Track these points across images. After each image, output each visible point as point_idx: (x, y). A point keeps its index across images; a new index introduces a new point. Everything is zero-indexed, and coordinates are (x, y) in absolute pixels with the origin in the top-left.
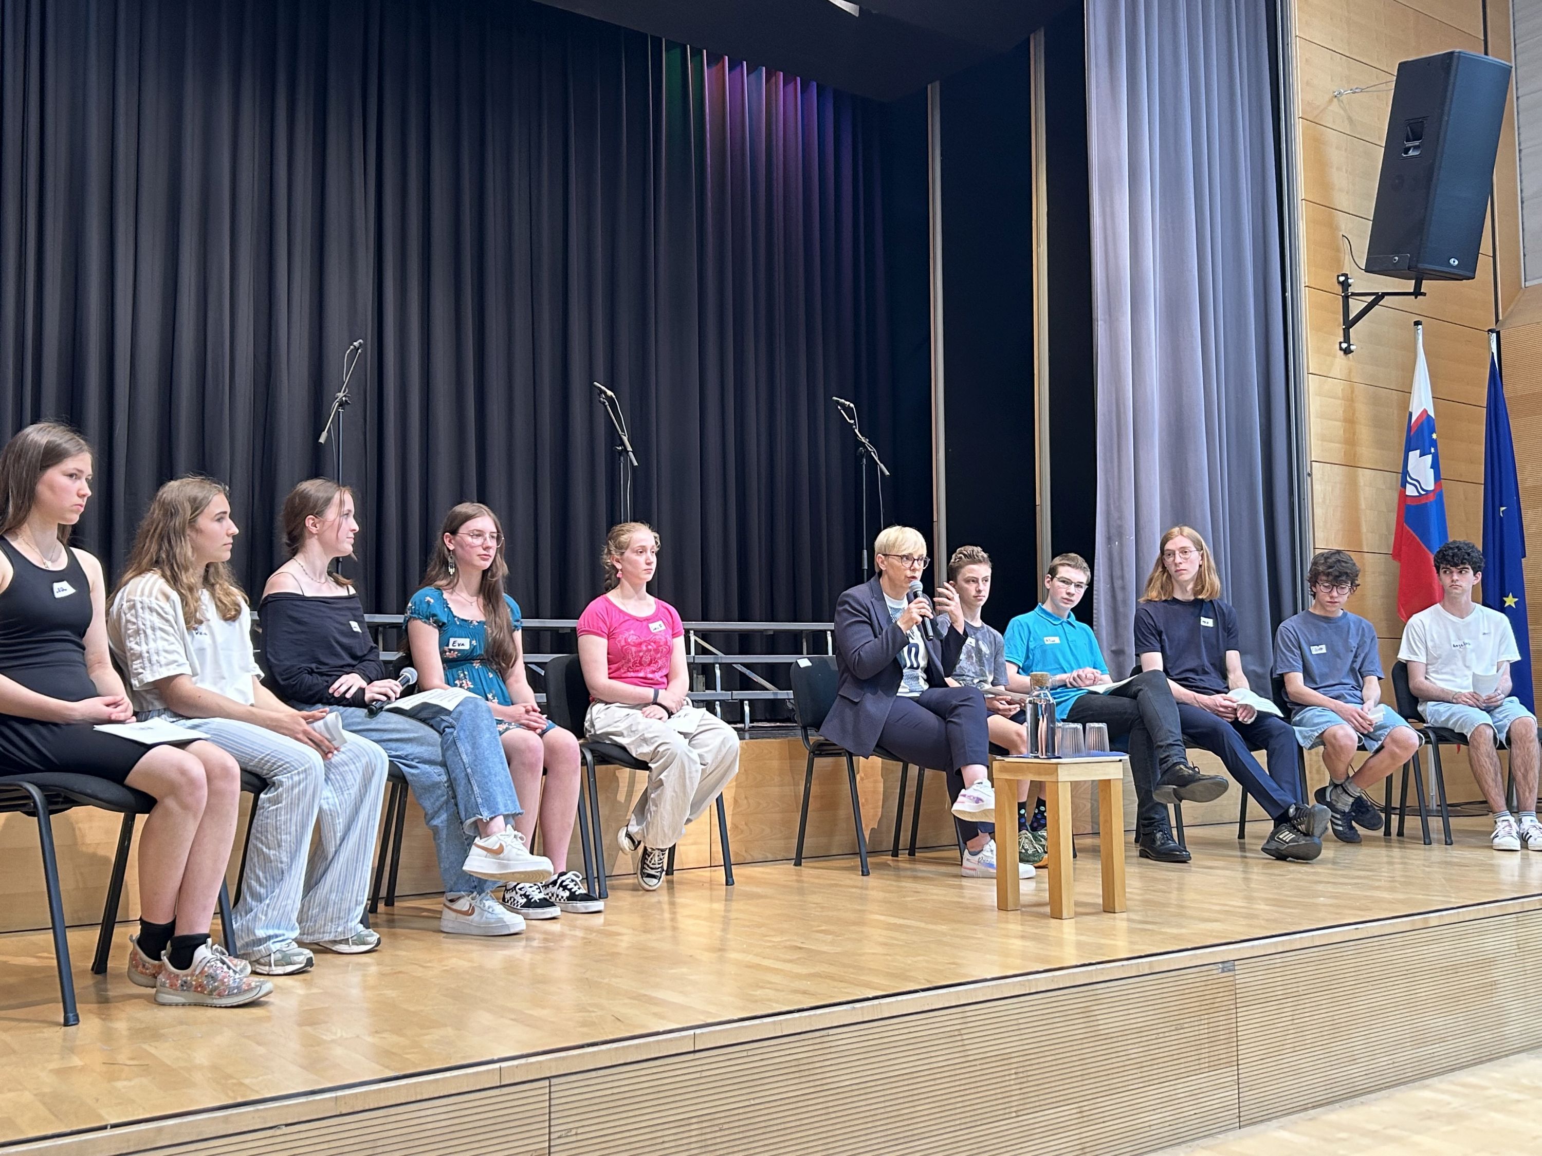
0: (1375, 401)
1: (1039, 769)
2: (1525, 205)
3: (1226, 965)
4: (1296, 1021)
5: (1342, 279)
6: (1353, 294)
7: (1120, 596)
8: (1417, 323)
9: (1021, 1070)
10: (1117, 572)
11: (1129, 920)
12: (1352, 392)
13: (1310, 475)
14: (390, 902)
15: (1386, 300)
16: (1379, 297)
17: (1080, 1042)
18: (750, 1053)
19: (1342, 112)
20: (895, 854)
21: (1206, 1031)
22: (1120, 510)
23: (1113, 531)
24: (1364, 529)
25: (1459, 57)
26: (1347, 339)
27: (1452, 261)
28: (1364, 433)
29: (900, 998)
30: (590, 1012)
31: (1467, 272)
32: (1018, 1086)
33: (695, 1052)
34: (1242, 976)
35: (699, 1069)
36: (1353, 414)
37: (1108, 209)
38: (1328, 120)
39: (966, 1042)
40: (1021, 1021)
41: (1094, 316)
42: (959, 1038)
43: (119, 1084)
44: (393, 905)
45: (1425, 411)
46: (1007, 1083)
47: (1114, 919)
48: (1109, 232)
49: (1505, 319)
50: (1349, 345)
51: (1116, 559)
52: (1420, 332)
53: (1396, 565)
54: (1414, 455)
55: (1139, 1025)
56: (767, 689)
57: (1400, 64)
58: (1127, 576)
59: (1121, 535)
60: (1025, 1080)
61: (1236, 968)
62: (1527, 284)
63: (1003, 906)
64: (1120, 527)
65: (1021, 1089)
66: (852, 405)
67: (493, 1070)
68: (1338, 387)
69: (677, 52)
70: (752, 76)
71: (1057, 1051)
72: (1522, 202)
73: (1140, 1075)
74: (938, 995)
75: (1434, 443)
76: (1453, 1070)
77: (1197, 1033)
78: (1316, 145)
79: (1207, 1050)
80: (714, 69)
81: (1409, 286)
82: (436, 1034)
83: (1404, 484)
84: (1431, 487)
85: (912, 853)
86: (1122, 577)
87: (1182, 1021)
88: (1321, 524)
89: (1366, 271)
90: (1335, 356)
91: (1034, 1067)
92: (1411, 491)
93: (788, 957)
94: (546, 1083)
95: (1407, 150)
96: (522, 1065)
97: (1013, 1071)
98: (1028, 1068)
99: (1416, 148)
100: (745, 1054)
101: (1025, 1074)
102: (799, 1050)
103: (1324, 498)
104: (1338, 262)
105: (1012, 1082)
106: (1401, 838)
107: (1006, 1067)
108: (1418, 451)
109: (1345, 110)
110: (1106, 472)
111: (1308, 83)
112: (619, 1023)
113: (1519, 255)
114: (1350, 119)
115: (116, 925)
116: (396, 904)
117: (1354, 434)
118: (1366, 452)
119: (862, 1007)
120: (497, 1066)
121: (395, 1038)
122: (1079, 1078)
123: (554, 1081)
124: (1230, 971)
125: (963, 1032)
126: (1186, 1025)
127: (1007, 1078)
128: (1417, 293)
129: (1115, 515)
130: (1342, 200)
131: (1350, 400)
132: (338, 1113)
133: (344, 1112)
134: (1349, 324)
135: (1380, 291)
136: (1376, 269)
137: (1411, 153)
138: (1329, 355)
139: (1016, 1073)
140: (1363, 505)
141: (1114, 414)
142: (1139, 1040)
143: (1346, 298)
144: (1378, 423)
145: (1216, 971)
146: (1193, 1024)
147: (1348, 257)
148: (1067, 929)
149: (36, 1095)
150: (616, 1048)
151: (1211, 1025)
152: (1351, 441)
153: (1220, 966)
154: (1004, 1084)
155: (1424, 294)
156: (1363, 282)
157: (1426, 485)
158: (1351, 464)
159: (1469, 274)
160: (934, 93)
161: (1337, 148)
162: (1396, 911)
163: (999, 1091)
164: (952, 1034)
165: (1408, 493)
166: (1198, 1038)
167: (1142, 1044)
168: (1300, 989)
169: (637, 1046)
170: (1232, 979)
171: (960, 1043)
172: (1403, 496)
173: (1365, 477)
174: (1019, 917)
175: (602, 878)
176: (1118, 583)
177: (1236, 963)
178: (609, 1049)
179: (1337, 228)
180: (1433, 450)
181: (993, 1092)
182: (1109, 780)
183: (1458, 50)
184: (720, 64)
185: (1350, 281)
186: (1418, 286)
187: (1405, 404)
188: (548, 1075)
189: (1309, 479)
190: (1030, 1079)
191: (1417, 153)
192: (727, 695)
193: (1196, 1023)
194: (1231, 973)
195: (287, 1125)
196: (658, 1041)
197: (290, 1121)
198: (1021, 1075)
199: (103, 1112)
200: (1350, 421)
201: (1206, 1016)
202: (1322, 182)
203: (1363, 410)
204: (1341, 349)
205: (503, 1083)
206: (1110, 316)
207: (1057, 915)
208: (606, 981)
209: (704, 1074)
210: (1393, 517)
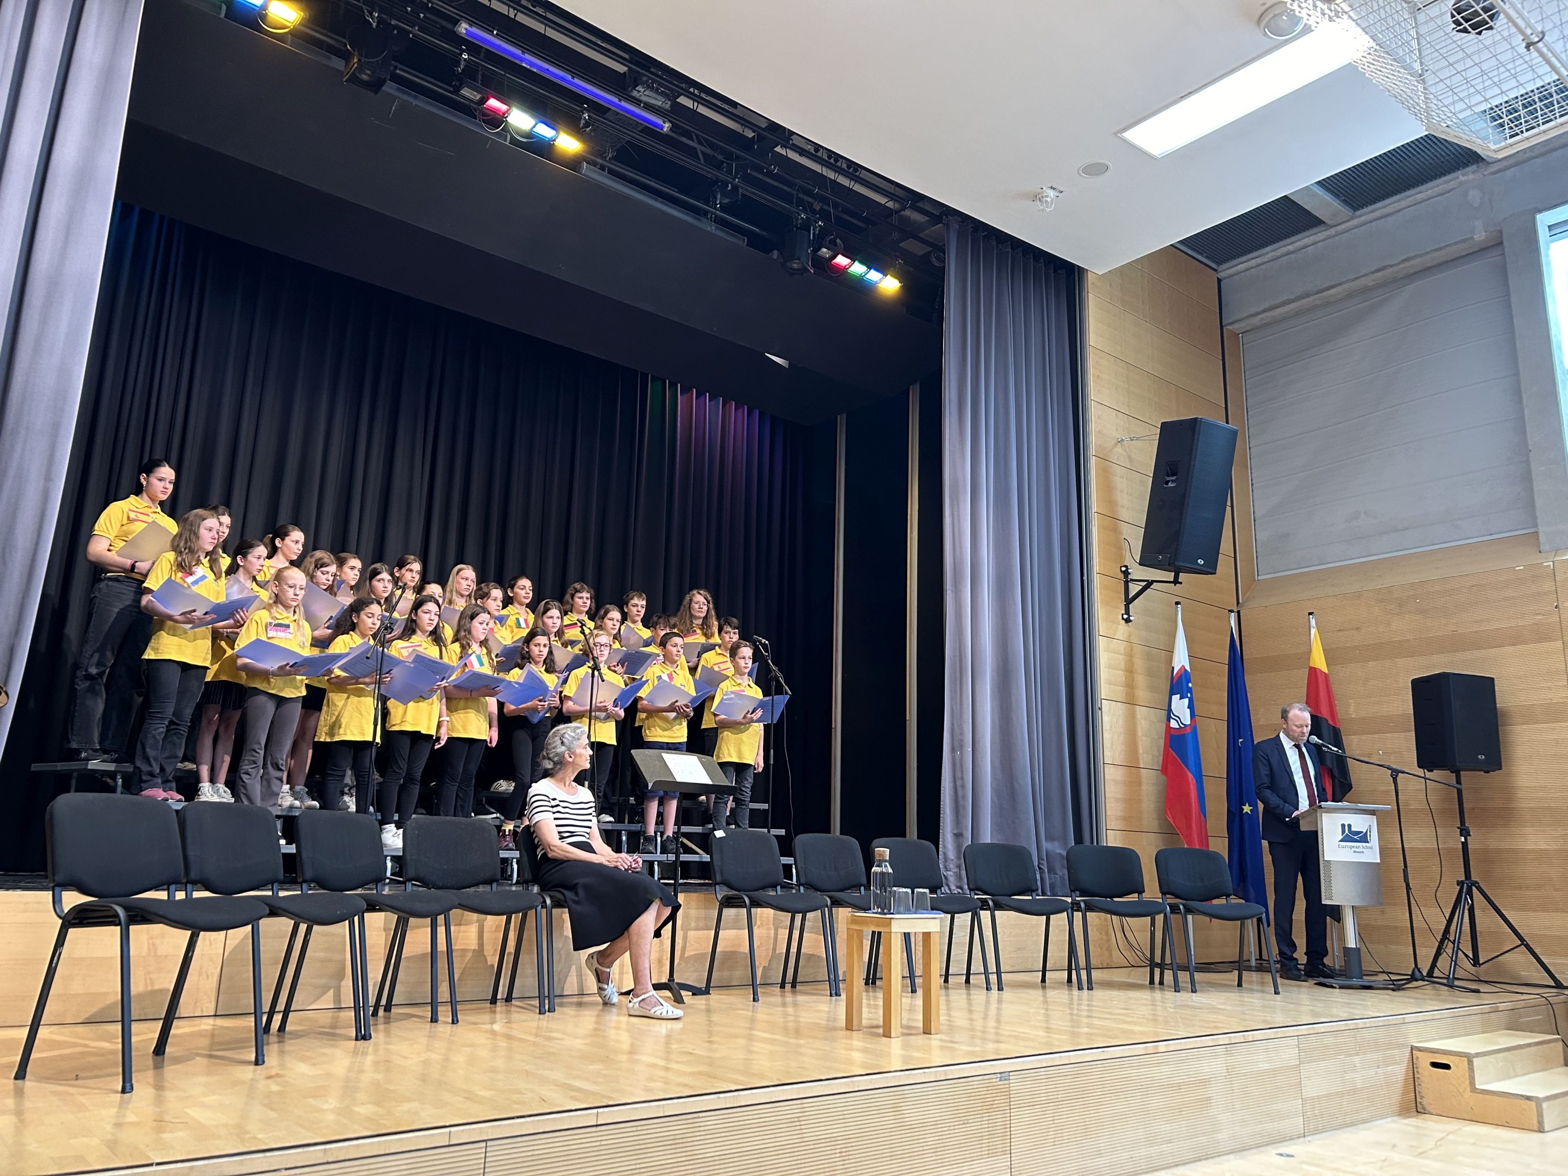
0: (1149, 657)
1: (878, 922)
2: (1256, 522)
3: (1003, 1075)
4: (1056, 1122)
5: (1124, 569)
6: (1132, 580)
7: (960, 792)
8: (1177, 603)
9: (844, 1150)
10: (959, 775)
11: (941, 1040)
12: (1132, 650)
13: (1100, 709)
14: (388, 1008)
15: (1155, 586)
16: (1149, 584)
17: (890, 1130)
18: (639, 1128)
19: (1124, 453)
20: (783, 986)
21: (987, 1126)
22: (961, 728)
23: (956, 744)
24: (1141, 751)
25: (1201, 421)
26: (1127, 611)
27: (1199, 561)
28: (1141, 680)
29: (754, 1091)
30: (524, 1094)
31: (1210, 569)
32: (842, 1163)
33: (597, 1126)
34: (1015, 1083)
35: (599, 1139)
36: (1133, 666)
37: (956, 513)
38: (1114, 458)
39: (803, 1127)
40: (845, 1112)
41: (944, 587)
42: (798, 1123)
43: (164, 1136)
44: (390, 1011)
45: (1183, 666)
46: (833, 1160)
47: (930, 1038)
48: (956, 529)
49: (1244, 602)
50: (1129, 616)
51: (958, 764)
52: (1179, 609)
53: (1164, 778)
54: (1176, 698)
55: (935, 1119)
56: (697, 853)
57: (1162, 423)
58: (965, 778)
59: (961, 747)
60: (847, 1158)
61: (1011, 1078)
62: (1260, 578)
63: (849, 1027)
64: (961, 740)
65: (843, 1165)
66: (767, 642)
67: (445, 1133)
68: (1122, 646)
69: (660, 383)
70: (712, 403)
71: (872, 1137)
72: (1254, 521)
73: (935, 1158)
74: (784, 1090)
75: (1190, 690)
76: (1177, 1165)
77: (980, 1127)
78: (1105, 474)
79: (987, 1141)
80: (685, 396)
81: (1170, 576)
82: (407, 1106)
83: (1169, 719)
84: (1188, 722)
85: (794, 986)
86: (962, 779)
87: (968, 1118)
88: (1109, 746)
89: (1140, 564)
90: (1119, 624)
91: (854, 1148)
92: (1173, 724)
93: (680, 1059)
94: (484, 1144)
95: (1167, 483)
96: (466, 1130)
97: (838, 1151)
98: (850, 1149)
99: (1173, 481)
100: (634, 1129)
101: (847, 1153)
102: (676, 1128)
103: (1111, 727)
104: (1121, 557)
105: (837, 1160)
106: (1162, 986)
107: (833, 1148)
108: (1178, 696)
109: (1126, 451)
110: (951, 698)
111: (1099, 432)
112: (543, 1102)
113: (1253, 557)
114: (1130, 458)
115: (175, 1021)
116: (392, 1010)
117: (1133, 680)
118: (1142, 694)
119: (725, 1097)
120: (447, 1130)
121: (376, 1109)
122: (889, 1159)
123: (489, 1143)
124: (1006, 1080)
125: (801, 1119)
126: (971, 1121)
127: (833, 1156)
128: (1176, 582)
129: (957, 731)
130: (1124, 514)
131: (1130, 656)
132: (325, 1161)
133: (330, 1160)
134: (1129, 601)
135: (1151, 579)
136: (1147, 564)
137: (1170, 485)
138: (1114, 623)
139: (840, 1153)
140: (1140, 733)
141: (958, 658)
142: (935, 1131)
143: (1127, 583)
144: (1150, 673)
145: (995, 1080)
146: (976, 1120)
147: (1128, 554)
148: (895, 1046)
149: (102, 1141)
150: (538, 1121)
151: (991, 1121)
152: (1130, 685)
153: (999, 1075)
154: (830, 1161)
155: (1181, 583)
156: (1139, 573)
157: (1185, 721)
158: (1130, 702)
159: (1213, 571)
160: (842, 420)
161: (1120, 477)
162: (1136, 1039)
163: (826, 1166)
164: (793, 1120)
165: (1171, 726)
166: (980, 1131)
167: (937, 1134)
168: (1059, 1096)
169: (554, 1119)
170: (1007, 1086)
171: (798, 1128)
172: (1168, 728)
173: (1141, 712)
174: (861, 1036)
175: (551, 996)
176: (959, 783)
177: (1011, 1074)
178: (533, 1121)
179: (1120, 533)
180: (1189, 695)
181: (822, 1166)
182: (930, 933)
183: (1200, 417)
184: (689, 394)
185: (1129, 571)
186: (1176, 577)
187: (1170, 660)
188: (486, 1138)
189: (1100, 712)
190: (850, 1157)
191: (1174, 485)
192: (664, 857)
193: (979, 1120)
194: (1006, 1082)
195: (286, 1169)
196: (570, 1116)
197: (288, 1166)
198: (844, 1154)
199: (150, 1154)
200: (1130, 670)
201: (987, 1115)
202: (1110, 501)
203: (1139, 664)
204: (1123, 619)
205: (451, 1143)
206: (956, 587)
207: (887, 1035)
208: (540, 1072)
209: (603, 1143)
210: (1162, 743)
